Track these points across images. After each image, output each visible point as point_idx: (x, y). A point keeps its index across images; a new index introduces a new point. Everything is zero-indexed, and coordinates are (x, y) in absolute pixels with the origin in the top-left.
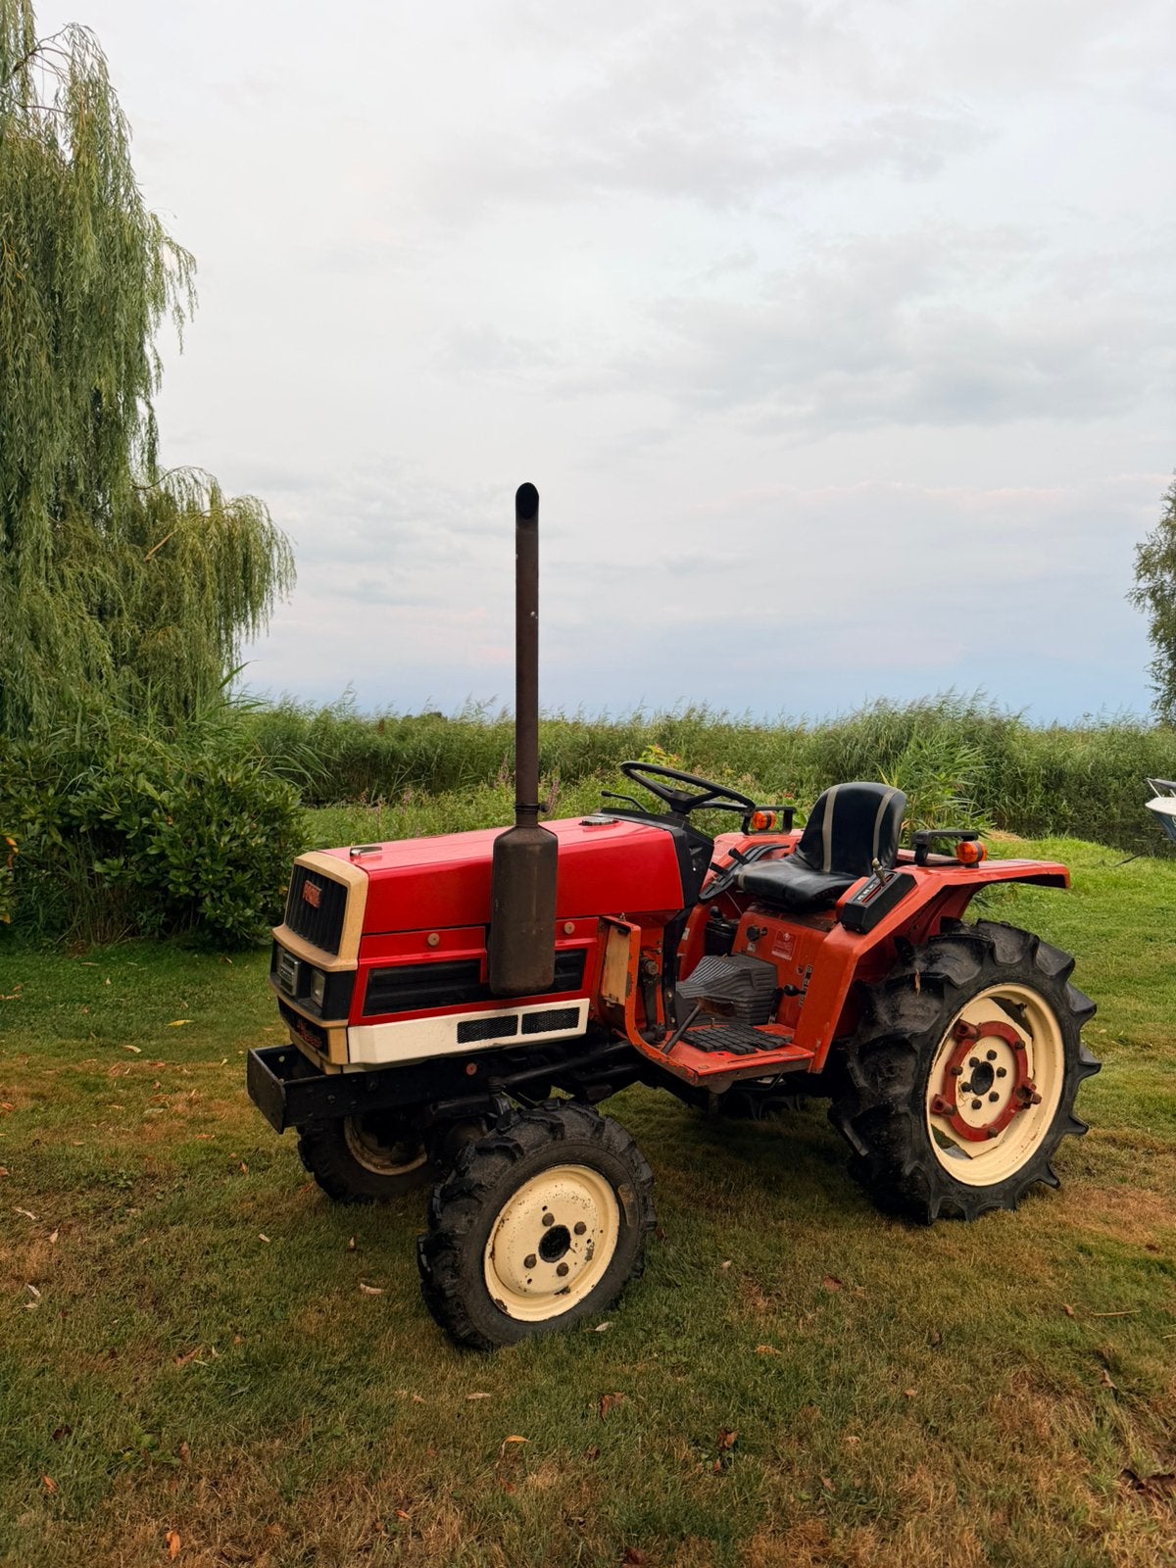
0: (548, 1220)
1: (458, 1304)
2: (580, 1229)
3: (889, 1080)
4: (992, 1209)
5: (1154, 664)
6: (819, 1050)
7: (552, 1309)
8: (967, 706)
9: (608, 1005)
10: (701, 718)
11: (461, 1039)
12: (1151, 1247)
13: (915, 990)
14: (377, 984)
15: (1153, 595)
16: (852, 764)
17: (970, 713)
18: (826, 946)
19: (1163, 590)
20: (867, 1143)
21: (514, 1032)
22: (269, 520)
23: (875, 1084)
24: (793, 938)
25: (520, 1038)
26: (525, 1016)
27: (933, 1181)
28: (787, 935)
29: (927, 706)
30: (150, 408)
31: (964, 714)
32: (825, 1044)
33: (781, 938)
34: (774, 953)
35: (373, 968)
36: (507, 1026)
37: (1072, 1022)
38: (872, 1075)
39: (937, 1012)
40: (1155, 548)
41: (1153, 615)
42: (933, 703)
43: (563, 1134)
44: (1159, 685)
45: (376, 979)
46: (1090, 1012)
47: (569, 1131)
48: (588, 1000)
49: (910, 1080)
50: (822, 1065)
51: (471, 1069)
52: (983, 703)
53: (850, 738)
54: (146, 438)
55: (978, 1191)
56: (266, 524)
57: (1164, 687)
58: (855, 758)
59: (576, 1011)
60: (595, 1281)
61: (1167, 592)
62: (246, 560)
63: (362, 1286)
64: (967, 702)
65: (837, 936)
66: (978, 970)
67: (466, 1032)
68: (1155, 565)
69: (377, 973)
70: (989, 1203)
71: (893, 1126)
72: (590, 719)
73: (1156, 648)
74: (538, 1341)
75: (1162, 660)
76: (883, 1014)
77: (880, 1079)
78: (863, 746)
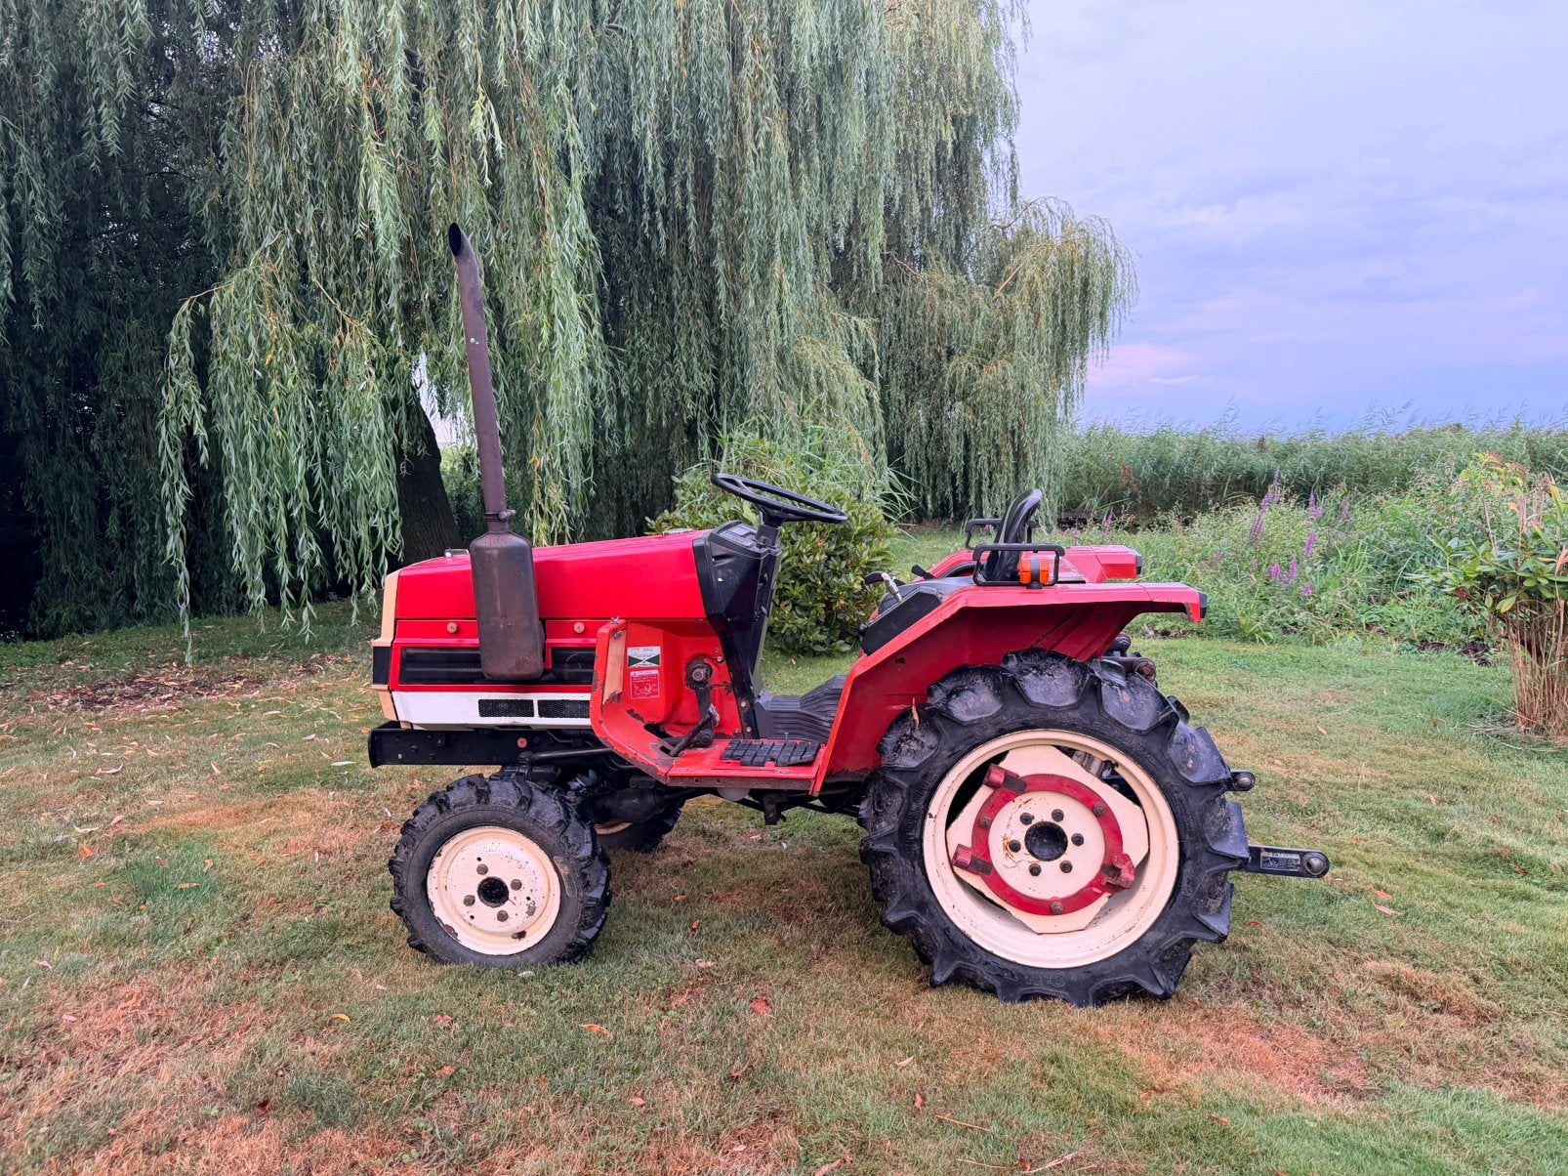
0: (483, 870)
2: (517, 885)
4: (1045, 997)
6: (818, 773)
7: (497, 948)
11: (482, 714)
13: (915, 721)
14: (409, 660)
21: (530, 715)
22: (1113, 237)
25: (538, 720)
26: (540, 702)
27: (940, 939)
30: (1012, 145)
32: (822, 767)
35: (404, 647)
36: (525, 708)
39: (931, 748)
43: (487, 799)
45: (408, 655)
47: (494, 799)
49: (895, 818)
50: (818, 788)
51: (522, 743)
54: (1008, 177)
55: (1021, 970)
56: (1109, 243)
60: (540, 936)
62: (1086, 283)
66: (999, 708)
67: (486, 708)
69: (408, 651)
70: (1038, 988)
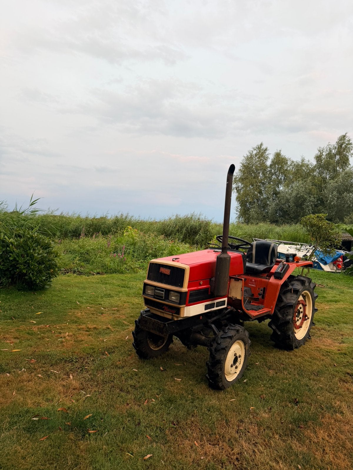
0: (235, 354)
1: (220, 378)
2: (239, 356)
3: (287, 315)
5: (236, 207)
6: (272, 309)
7: (232, 378)
8: (198, 217)
9: (234, 299)
10: (126, 217)
11: (206, 309)
12: (339, 350)
13: (291, 293)
14: (191, 295)
15: (236, 189)
16: (169, 232)
17: (199, 219)
18: (271, 283)
19: (239, 188)
20: (280, 331)
21: (214, 307)
23: (283, 316)
24: (255, 281)
25: (215, 308)
26: (217, 303)
27: (294, 339)
28: (253, 280)
29: (188, 217)
31: (197, 219)
32: (274, 307)
33: (251, 281)
34: (249, 285)
36: (213, 305)
37: (314, 298)
38: (283, 314)
39: (296, 298)
40: (238, 176)
41: (236, 194)
42: (189, 216)
44: (237, 213)
46: (317, 297)
48: (227, 298)
49: (292, 315)
50: (273, 312)
51: (201, 318)
52: (202, 217)
53: (169, 225)
55: (300, 341)
57: (238, 213)
58: (170, 231)
59: (225, 301)
60: (240, 370)
61: (240, 188)
63: (176, 379)
64: (198, 216)
65: (272, 280)
66: (302, 287)
68: (237, 181)
69: (191, 292)
70: (301, 344)
71: (288, 326)
72: (91, 216)
73: (237, 203)
74: (233, 386)
75: (238, 206)
76: (285, 299)
77: (285, 315)
78: (172, 227)
